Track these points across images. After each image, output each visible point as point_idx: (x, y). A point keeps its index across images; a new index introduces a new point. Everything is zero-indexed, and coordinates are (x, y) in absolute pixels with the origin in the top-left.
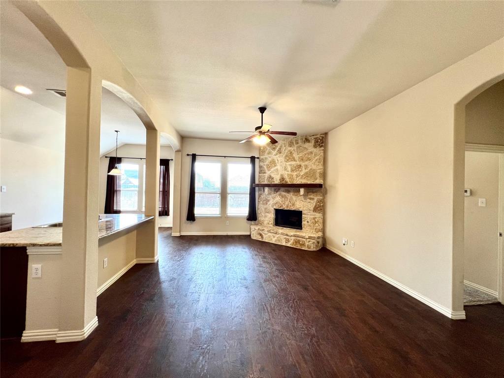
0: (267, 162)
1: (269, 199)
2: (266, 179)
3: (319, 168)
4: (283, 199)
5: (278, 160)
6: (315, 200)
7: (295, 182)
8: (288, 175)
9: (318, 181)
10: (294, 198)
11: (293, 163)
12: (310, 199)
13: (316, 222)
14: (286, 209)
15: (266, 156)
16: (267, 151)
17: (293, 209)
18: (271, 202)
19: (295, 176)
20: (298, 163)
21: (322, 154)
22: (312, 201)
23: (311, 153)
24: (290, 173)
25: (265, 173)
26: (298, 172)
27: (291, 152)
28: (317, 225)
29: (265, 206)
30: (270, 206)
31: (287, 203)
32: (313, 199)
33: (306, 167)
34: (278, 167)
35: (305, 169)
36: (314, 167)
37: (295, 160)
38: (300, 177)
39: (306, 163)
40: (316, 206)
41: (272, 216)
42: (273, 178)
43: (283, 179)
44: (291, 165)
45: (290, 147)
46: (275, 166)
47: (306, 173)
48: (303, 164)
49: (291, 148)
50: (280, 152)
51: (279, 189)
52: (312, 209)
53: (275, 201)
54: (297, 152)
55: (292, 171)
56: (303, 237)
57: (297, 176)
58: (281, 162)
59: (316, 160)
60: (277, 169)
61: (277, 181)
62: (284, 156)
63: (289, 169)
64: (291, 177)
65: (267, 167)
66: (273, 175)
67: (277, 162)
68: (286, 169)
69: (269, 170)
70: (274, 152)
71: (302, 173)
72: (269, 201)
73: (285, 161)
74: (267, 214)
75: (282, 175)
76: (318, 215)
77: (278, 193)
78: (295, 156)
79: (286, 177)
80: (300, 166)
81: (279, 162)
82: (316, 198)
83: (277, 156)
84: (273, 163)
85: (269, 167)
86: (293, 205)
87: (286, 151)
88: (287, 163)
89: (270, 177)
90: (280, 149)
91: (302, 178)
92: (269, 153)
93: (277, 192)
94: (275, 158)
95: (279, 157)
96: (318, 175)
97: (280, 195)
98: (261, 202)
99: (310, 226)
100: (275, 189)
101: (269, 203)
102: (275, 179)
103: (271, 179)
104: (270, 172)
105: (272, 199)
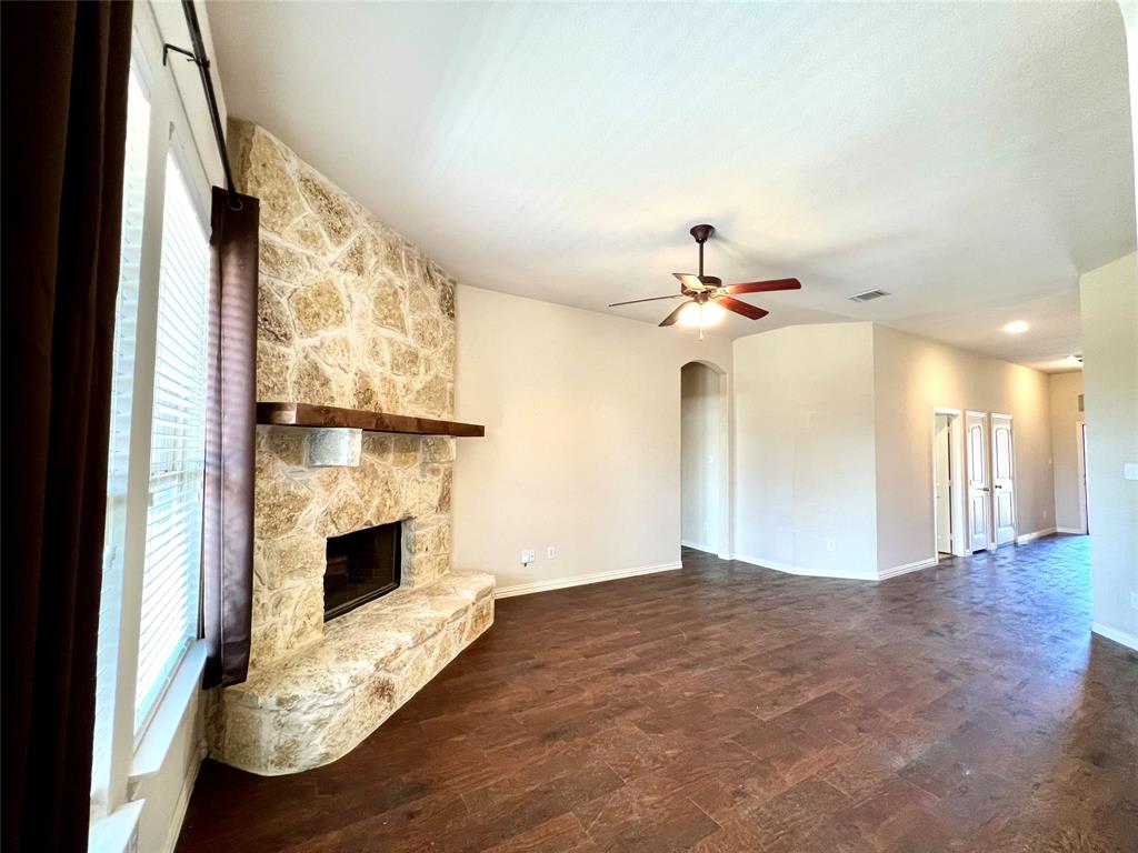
0: (298, 284)
1: (303, 492)
2: (291, 376)
3: (447, 377)
5: (350, 298)
6: (441, 475)
8: (383, 380)
11: (398, 337)
12: (433, 472)
13: (440, 543)
14: (375, 524)
16: (298, 221)
18: (314, 511)
19: (401, 392)
20: (412, 342)
22: (435, 479)
23: (437, 324)
24: (388, 372)
25: (284, 338)
26: (409, 377)
27: (395, 293)
29: (282, 542)
30: (311, 529)
31: (376, 501)
32: (438, 472)
33: (428, 365)
34: (351, 333)
35: (426, 371)
36: (441, 372)
37: (403, 330)
38: (412, 395)
39: (428, 352)
40: (442, 492)
42: (326, 382)
44: (391, 342)
45: (393, 267)
46: (340, 321)
47: (426, 386)
48: (422, 352)
49: (391, 273)
50: (358, 262)
52: (435, 502)
53: (334, 500)
54: (411, 302)
55: (396, 366)
57: (407, 389)
58: (362, 316)
59: (445, 351)
60: (346, 342)
62: (372, 291)
63: (386, 355)
64: (390, 389)
65: (299, 313)
67: (346, 303)
68: (375, 354)
69: (309, 332)
70: (337, 252)
71: (418, 384)
72: (304, 503)
73: (375, 318)
74: (290, 584)
76: (444, 519)
79: (376, 385)
80: (416, 357)
81: (355, 310)
83: (349, 278)
84: (329, 302)
85: (307, 314)
87: (378, 277)
88: (382, 331)
89: (313, 371)
90: (358, 251)
91: (417, 399)
92: (309, 237)
94: (344, 281)
95: (355, 284)
96: (447, 399)
101: (302, 517)
102: (333, 384)
103: (317, 383)
104: (309, 342)
105: (320, 490)
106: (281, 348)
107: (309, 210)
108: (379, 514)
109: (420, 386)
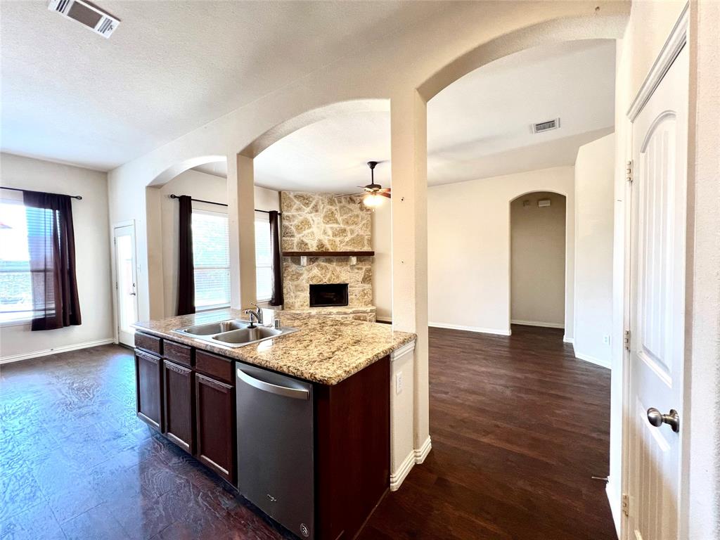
0: (296, 222)
1: (301, 272)
2: (295, 245)
3: (366, 234)
4: (324, 271)
5: (313, 220)
6: (364, 270)
7: (338, 250)
8: (329, 240)
9: (366, 249)
10: (338, 269)
11: (335, 226)
12: (358, 269)
13: (365, 294)
14: (328, 283)
15: (293, 212)
16: (295, 207)
17: (338, 283)
18: (305, 276)
19: (338, 243)
20: (342, 226)
21: (369, 218)
22: (360, 271)
23: (358, 216)
24: (331, 238)
25: (293, 236)
26: (342, 238)
27: (333, 213)
28: (366, 297)
29: (295, 283)
30: (304, 281)
31: (328, 276)
32: (361, 269)
33: (352, 232)
34: (314, 229)
35: (351, 234)
36: (361, 233)
37: (337, 223)
38: (344, 244)
39: (352, 227)
40: (365, 276)
41: (306, 295)
42: (306, 244)
43: (321, 245)
44: (331, 228)
45: (331, 205)
46: (310, 228)
47: (353, 239)
48: (348, 228)
49: (331, 207)
50: (316, 209)
51: (317, 259)
52: (360, 279)
53: (311, 275)
54: (341, 213)
55: (335, 235)
56: (364, 312)
57: (341, 242)
58: (318, 223)
59: (364, 225)
60: (313, 233)
61: (313, 247)
62: (322, 215)
63: (330, 232)
64: (333, 243)
65: (297, 229)
66: (306, 240)
67: (312, 222)
68: (325, 233)
69: (299, 233)
70: (308, 209)
71: (347, 239)
72: (301, 274)
73: (324, 223)
74: (299, 293)
75: (320, 241)
76: (367, 286)
77: (316, 263)
78: (338, 216)
79: (326, 242)
80: (345, 230)
81: (316, 223)
82: (365, 267)
83: (313, 215)
84: (306, 224)
85: (299, 229)
86: (338, 277)
87: (325, 210)
88: (327, 226)
89: (302, 243)
90: (316, 206)
91: (346, 245)
92: (299, 209)
93: (314, 262)
94: (309, 217)
95: (315, 216)
96: (366, 242)
97: (318, 266)
98: (289, 278)
99: (358, 299)
100: (311, 259)
101: (301, 278)
102: (309, 245)
103: (303, 245)
104: (301, 235)
105: (306, 272)
106: (292, 239)
107: (298, 203)
108: (329, 280)
109: (348, 239)
